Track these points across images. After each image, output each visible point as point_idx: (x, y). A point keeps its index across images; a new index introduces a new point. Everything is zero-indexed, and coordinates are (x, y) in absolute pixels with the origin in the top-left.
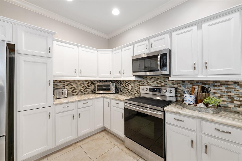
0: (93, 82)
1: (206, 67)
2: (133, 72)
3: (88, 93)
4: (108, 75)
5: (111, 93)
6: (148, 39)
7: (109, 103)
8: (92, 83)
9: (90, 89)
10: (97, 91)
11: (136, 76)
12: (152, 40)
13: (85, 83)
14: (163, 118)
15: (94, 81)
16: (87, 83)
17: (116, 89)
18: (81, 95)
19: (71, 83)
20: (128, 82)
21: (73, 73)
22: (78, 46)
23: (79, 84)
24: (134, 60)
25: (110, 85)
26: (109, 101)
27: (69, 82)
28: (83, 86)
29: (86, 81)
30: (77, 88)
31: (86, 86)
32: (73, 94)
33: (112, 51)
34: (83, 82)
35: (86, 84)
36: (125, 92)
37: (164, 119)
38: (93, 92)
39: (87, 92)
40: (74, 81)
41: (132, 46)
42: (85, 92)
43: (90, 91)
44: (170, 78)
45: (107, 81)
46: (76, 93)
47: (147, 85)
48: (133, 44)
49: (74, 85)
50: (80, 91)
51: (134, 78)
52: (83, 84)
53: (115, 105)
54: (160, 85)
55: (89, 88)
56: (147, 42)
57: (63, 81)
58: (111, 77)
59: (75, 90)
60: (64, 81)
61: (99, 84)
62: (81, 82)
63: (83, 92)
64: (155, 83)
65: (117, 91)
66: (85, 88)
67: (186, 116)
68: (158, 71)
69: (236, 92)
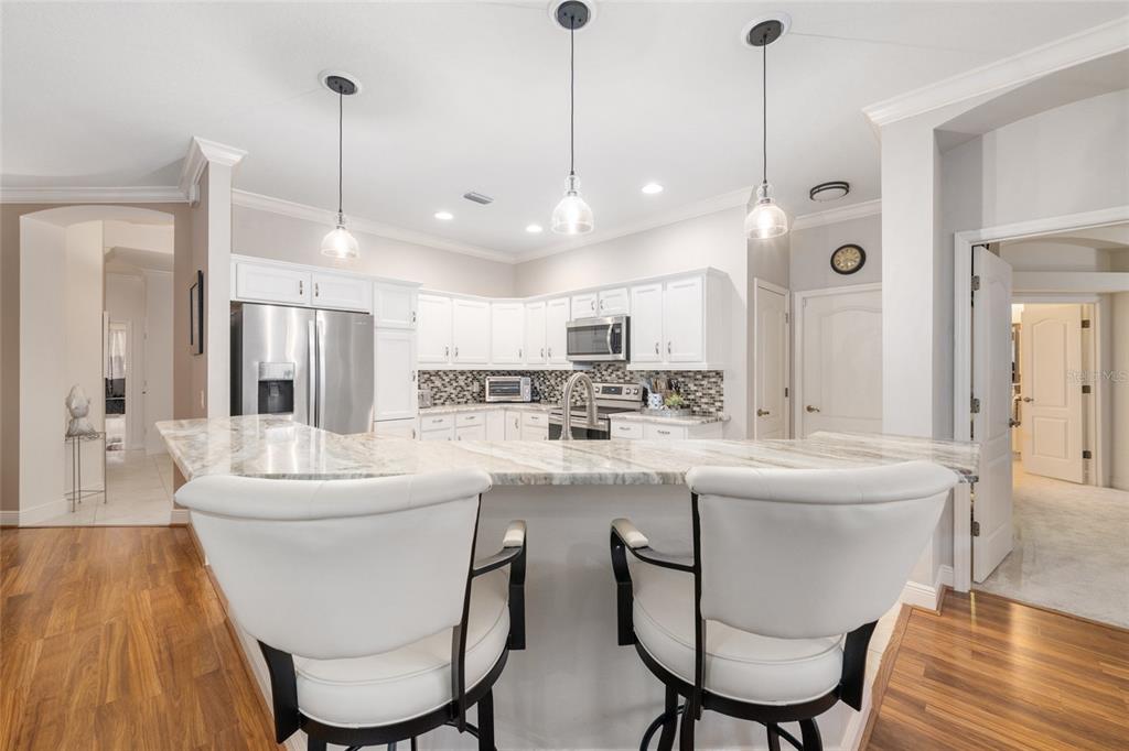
0: (476, 375)
1: (669, 351)
2: (569, 354)
3: (466, 402)
4: (515, 358)
5: (522, 401)
6: (596, 291)
7: (517, 420)
8: (474, 378)
9: (471, 392)
10: (488, 399)
11: (575, 362)
12: (603, 294)
13: (460, 377)
14: (607, 430)
15: (479, 372)
16: (465, 377)
17: (534, 392)
18: (450, 405)
20: (563, 375)
21: (441, 357)
22: (451, 297)
23: (447, 379)
24: (569, 330)
25: (519, 383)
26: (517, 415)
28: (455, 384)
29: (461, 373)
30: (443, 389)
31: (463, 384)
33: (525, 303)
34: (457, 375)
35: (462, 379)
36: (555, 399)
37: (609, 432)
38: (480, 398)
39: (465, 399)
40: (437, 373)
41: (568, 299)
42: (460, 400)
43: (470, 397)
44: (629, 367)
45: (509, 373)
46: (442, 401)
47: (599, 380)
48: (569, 295)
49: (438, 383)
50: (449, 397)
51: (570, 367)
52: (456, 379)
53: (532, 422)
54: (622, 381)
55: (468, 390)
56: (594, 297)
58: (522, 364)
59: (439, 394)
61: (493, 379)
62: (451, 376)
63: (457, 400)
64: (614, 376)
65: (536, 397)
66: (460, 389)
67: (632, 421)
68: (609, 353)
69: (718, 389)
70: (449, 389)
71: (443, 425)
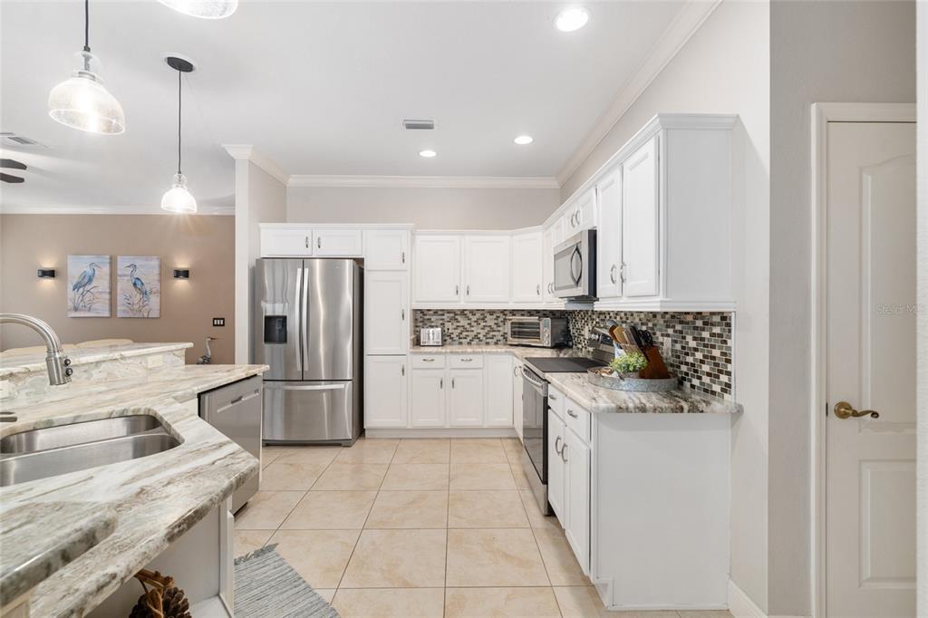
3: (495, 343)
5: (541, 345)
8: (505, 318)
9: (501, 333)
10: (510, 340)
13: (489, 317)
16: (495, 316)
18: (478, 344)
19: (457, 317)
22: (462, 234)
23: (474, 318)
25: (539, 324)
27: (452, 315)
28: (483, 324)
29: (491, 312)
30: (469, 328)
31: (492, 324)
32: (461, 340)
34: (484, 314)
35: (491, 321)
39: (495, 340)
42: (488, 341)
43: (500, 338)
46: (468, 340)
50: (476, 337)
52: (484, 319)
55: (499, 331)
57: (440, 313)
58: (541, 302)
59: (464, 334)
60: (444, 312)
61: (514, 319)
62: (478, 315)
63: (485, 340)
66: (489, 329)
70: (476, 329)
71: (433, 365)
